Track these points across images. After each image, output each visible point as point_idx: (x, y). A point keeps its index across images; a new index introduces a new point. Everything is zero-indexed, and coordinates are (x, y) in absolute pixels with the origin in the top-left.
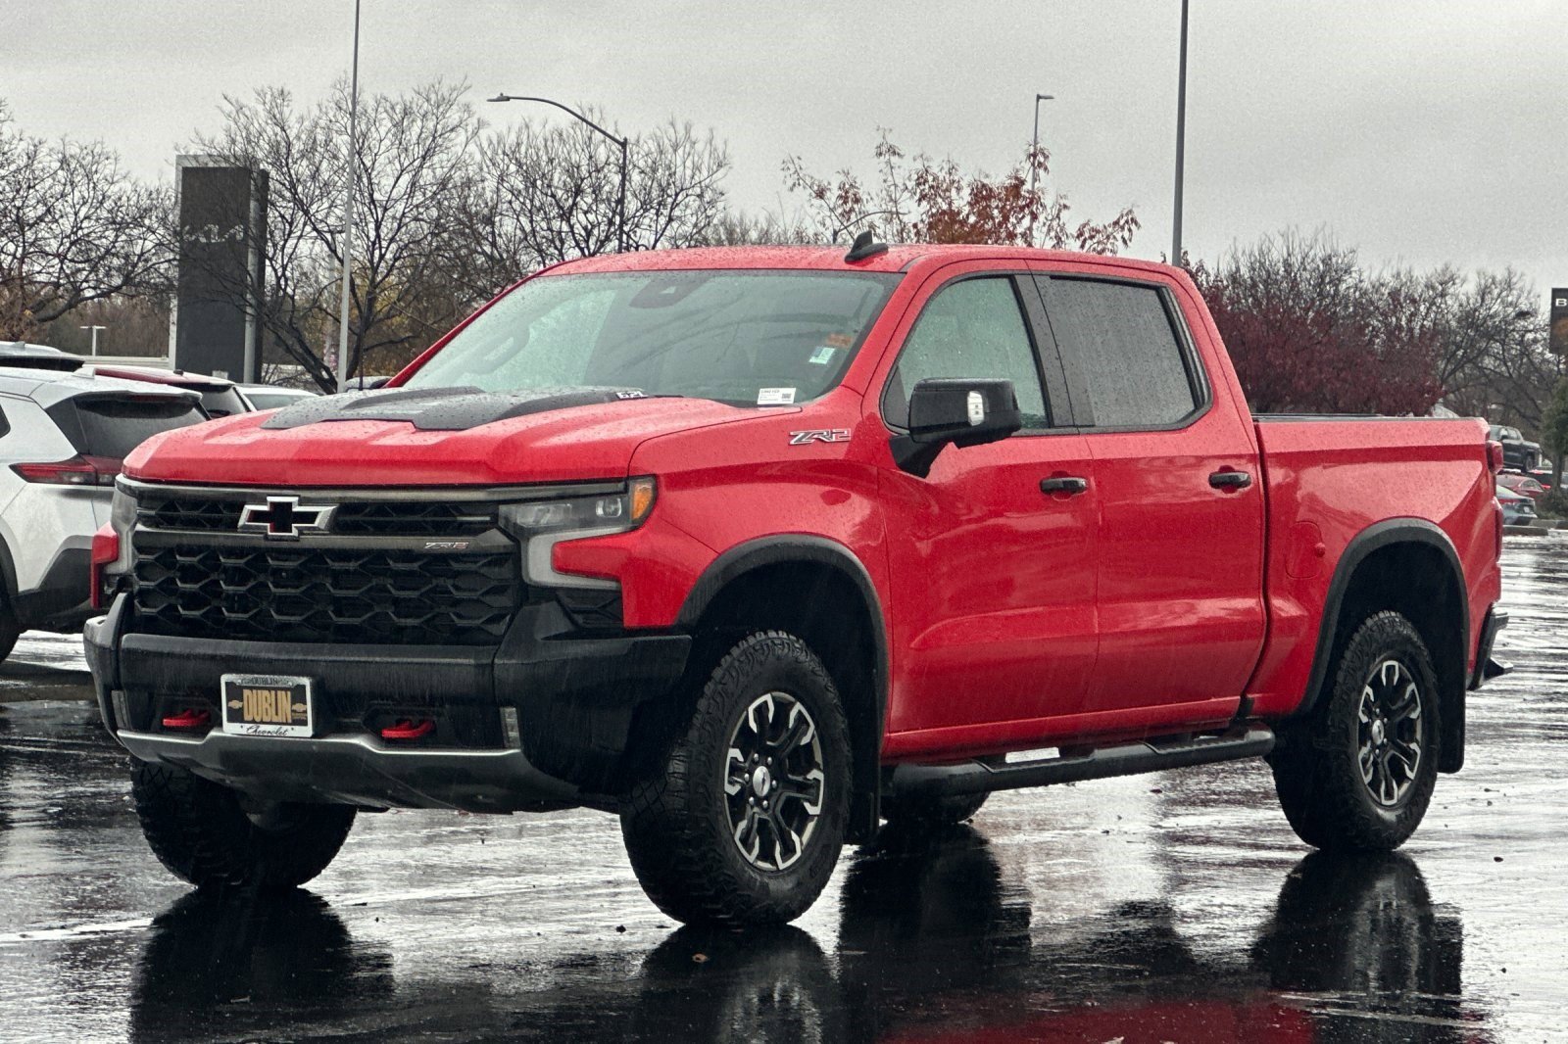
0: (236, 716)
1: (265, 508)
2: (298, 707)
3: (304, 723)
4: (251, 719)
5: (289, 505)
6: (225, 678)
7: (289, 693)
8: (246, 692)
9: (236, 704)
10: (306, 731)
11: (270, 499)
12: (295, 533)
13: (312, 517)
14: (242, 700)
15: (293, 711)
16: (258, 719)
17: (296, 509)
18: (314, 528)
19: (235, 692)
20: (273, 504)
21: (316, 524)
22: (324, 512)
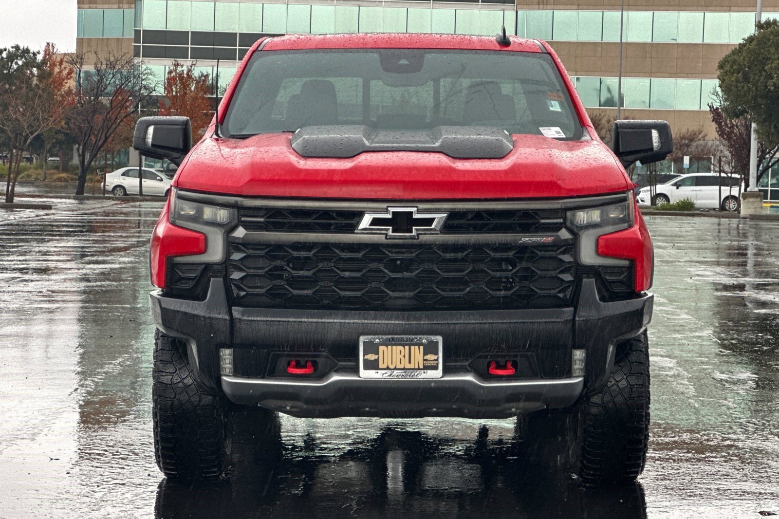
0: (372, 365)
1: (389, 216)
2: (431, 357)
3: (435, 368)
4: (385, 367)
5: (411, 213)
6: (362, 339)
7: (422, 348)
8: (382, 348)
9: (371, 357)
10: (436, 374)
11: (392, 210)
12: (414, 233)
13: (430, 221)
14: (377, 353)
15: (424, 360)
16: (392, 367)
17: (416, 216)
18: (431, 230)
19: (371, 348)
20: (394, 213)
21: (433, 227)
22: (439, 218)
